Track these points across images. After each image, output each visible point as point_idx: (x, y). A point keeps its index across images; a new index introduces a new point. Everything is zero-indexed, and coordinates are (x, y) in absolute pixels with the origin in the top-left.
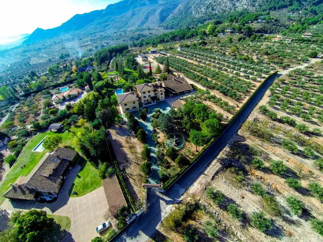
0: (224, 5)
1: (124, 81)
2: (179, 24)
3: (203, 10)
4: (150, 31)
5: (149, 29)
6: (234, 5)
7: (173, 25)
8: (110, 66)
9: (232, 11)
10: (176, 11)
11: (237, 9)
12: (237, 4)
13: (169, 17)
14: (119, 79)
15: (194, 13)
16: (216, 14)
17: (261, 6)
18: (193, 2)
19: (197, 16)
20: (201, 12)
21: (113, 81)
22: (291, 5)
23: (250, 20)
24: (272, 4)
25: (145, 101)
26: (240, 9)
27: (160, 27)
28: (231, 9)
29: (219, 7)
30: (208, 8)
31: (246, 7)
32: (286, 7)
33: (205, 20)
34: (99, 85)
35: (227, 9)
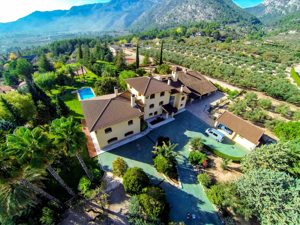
0: (184, 16)
2: (143, 29)
3: (166, 18)
4: (116, 34)
5: (115, 32)
6: (193, 17)
7: (138, 29)
9: (192, 21)
10: (140, 18)
11: (196, 20)
12: (196, 16)
13: (134, 23)
15: (157, 20)
16: (178, 23)
17: (216, 20)
18: (155, 12)
19: (160, 23)
20: (164, 20)
22: (238, 21)
24: (224, 19)
27: (125, 30)
28: (191, 20)
29: (180, 17)
30: (170, 17)
31: (203, 19)
32: (234, 22)
33: (168, 27)
35: (187, 19)
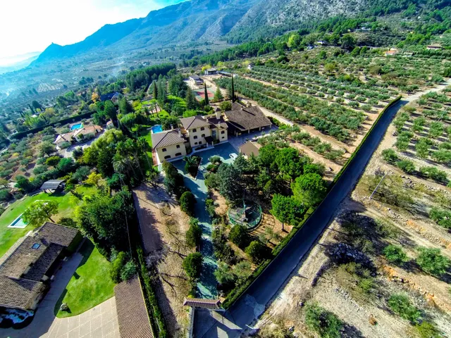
0: (311, 9)
1: (165, 114)
2: (248, 36)
3: (282, 16)
4: (208, 47)
5: (207, 44)
6: (325, 9)
7: (240, 37)
8: (147, 93)
9: (323, 17)
10: (244, 19)
11: (330, 14)
12: (330, 8)
13: (235, 27)
14: (159, 110)
15: (269, 21)
16: (300, 22)
17: (363, 10)
18: (267, 7)
19: (273, 25)
20: (279, 19)
21: (148, 114)
22: (405, 8)
23: (350, 29)
24: (379, 8)
25: (196, 143)
26: (333, 15)
27: (222, 40)
28: (321, 15)
29: (304, 12)
30: (289, 13)
31: (342, 11)
32: (398, 10)
33: (285, 31)
34: (126, 120)
35: (316, 15)
